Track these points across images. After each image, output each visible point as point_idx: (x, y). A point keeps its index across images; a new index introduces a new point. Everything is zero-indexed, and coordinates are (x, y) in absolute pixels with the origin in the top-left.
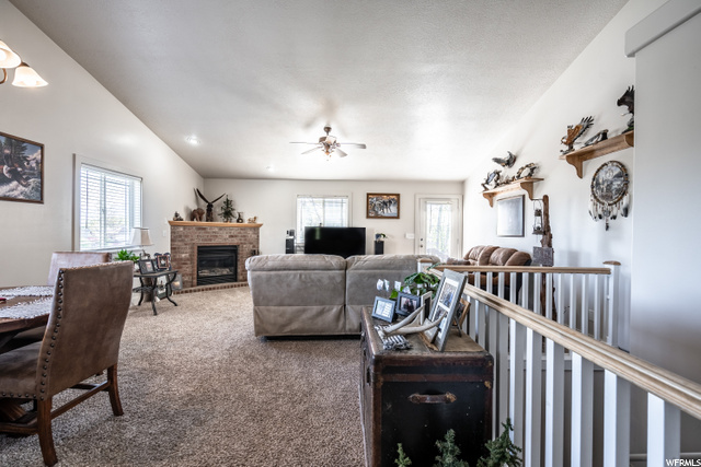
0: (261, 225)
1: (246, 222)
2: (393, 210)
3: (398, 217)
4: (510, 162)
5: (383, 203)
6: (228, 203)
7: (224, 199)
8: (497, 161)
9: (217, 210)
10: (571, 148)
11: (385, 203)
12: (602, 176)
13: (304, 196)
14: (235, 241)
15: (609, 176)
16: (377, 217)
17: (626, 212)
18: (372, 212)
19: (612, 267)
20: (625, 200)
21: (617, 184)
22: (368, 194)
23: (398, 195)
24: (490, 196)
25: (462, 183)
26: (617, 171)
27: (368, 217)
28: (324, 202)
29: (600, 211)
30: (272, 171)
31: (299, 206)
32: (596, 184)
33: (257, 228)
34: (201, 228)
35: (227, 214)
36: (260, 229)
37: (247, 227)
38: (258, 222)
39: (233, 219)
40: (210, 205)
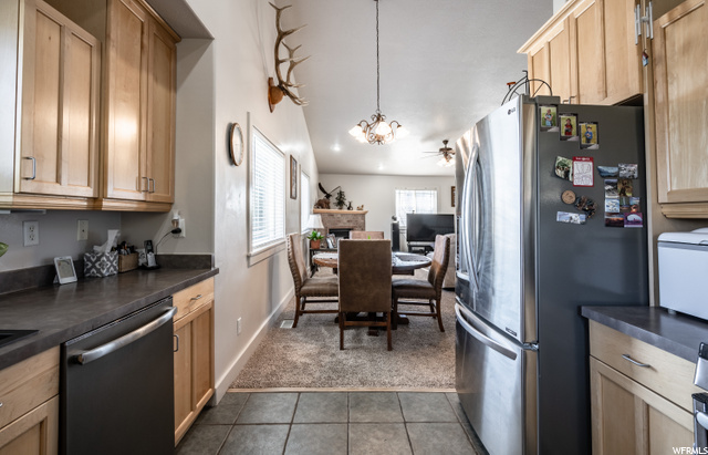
0: (367, 212)
1: (355, 211)
6: (341, 194)
7: (338, 191)
9: (333, 200)
13: (401, 189)
14: (350, 225)
22: (452, 188)
27: (453, 205)
28: (415, 194)
30: (381, 168)
31: (397, 196)
33: (363, 215)
34: (331, 215)
35: (340, 203)
36: (367, 216)
37: (355, 215)
38: (365, 209)
39: (345, 207)
40: (328, 196)
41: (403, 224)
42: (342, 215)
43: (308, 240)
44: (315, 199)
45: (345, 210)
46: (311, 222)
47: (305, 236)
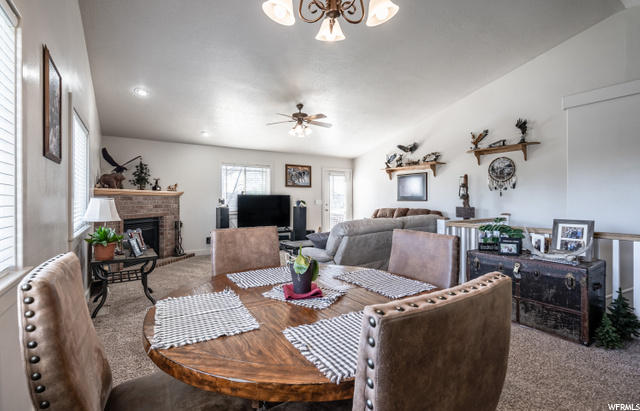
0: (182, 194)
1: (164, 191)
2: (305, 180)
3: (310, 186)
4: (413, 148)
5: (298, 173)
6: (142, 168)
7: (137, 163)
8: (401, 147)
9: (129, 175)
10: (476, 146)
11: (300, 174)
12: (496, 165)
13: (229, 164)
14: (159, 212)
15: (502, 166)
16: (294, 185)
17: (514, 186)
18: (290, 181)
19: (507, 217)
20: (514, 179)
21: (507, 171)
22: (287, 165)
23: (310, 167)
24: (390, 172)
25: (353, 161)
26: (507, 163)
27: (287, 185)
28: (245, 171)
29: (495, 185)
30: (206, 136)
31: (223, 172)
32: (492, 169)
33: (177, 197)
34: (128, 198)
35: (141, 179)
36: (181, 198)
37: (166, 197)
38: (179, 190)
39: (148, 186)
40: (120, 169)
41: (233, 208)
42: (146, 197)
43: (86, 244)
44: (97, 172)
45: (148, 191)
46: (91, 211)
47: (80, 239)
